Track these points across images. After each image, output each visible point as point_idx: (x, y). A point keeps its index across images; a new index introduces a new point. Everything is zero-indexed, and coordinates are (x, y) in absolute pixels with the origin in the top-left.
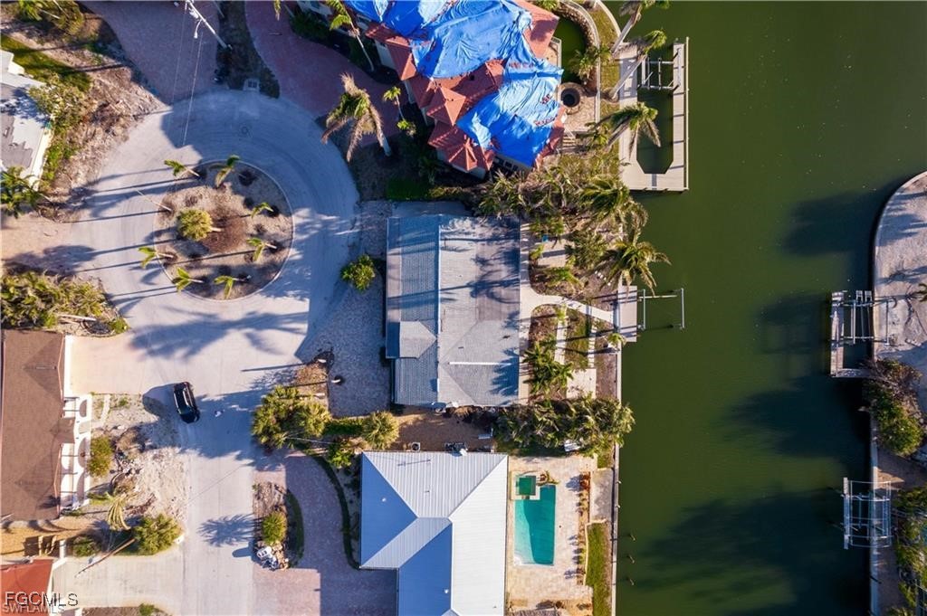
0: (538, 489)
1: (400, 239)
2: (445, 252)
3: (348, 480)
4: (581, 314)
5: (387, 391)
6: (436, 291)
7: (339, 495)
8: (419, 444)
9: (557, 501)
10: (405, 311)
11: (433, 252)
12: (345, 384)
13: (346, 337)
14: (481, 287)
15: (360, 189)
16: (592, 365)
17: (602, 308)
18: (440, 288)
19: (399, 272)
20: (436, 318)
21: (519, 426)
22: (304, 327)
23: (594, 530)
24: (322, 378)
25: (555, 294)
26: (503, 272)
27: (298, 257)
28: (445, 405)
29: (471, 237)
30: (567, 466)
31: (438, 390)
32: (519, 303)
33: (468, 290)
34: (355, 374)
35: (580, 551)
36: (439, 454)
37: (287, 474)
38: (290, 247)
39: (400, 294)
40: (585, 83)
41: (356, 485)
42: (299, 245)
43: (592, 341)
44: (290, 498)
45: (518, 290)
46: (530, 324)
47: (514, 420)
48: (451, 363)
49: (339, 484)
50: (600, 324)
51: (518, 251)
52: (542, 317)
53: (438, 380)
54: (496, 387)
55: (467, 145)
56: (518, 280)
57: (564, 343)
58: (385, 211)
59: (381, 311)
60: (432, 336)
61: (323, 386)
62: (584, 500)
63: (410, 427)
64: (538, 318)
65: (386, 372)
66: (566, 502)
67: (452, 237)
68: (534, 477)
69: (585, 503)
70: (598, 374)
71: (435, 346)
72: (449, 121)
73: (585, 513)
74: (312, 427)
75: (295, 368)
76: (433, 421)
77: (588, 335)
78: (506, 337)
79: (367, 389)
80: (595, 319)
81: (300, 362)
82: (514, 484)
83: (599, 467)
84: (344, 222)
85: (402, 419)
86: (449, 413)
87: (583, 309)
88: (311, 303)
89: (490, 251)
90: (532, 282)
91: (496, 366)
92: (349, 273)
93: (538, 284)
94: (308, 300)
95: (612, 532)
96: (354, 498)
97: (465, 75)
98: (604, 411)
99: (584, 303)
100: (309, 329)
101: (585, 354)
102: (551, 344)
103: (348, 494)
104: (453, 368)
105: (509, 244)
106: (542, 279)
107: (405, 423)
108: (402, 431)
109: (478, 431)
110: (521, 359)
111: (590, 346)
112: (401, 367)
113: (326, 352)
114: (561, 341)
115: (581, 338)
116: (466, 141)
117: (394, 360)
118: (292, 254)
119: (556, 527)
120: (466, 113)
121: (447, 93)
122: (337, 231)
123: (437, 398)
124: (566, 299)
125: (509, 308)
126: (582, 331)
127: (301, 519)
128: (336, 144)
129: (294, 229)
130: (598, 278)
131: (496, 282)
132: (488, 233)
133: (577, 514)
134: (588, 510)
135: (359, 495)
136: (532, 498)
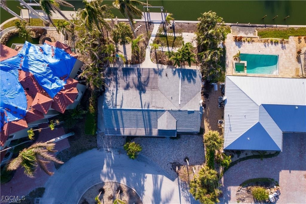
0: (241, 62)
1: (116, 129)
2: (123, 106)
3: (236, 156)
4: (155, 39)
5: (192, 136)
6: (142, 110)
7: (243, 160)
8: (219, 120)
9: (247, 53)
10: (153, 127)
11: (123, 112)
12: (188, 157)
13: (164, 156)
14: (141, 88)
15: (91, 148)
16: (180, 34)
17: (153, 29)
18: (141, 109)
19: (133, 130)
20: (156, 111)
21: (213, 69)
22: (160, 176)
23: (261, 35)
24: (185, 168)
25: (145, 52)
26: (133, 76)
27: (125, 179)
28: (201, 107)
29: (115, 92)
30: (230, 47)
31: (194, 110)
32: (149, 69)
33: (143, 95)
34: (184, 152)
35: (272, 42)
36: (225, 111)
37: (232, 186)
38: (120, 183)
39: (144, 129)
40: (40, 35)
41: (238, 152)
42: (119, 179)
43: (168, 34)
44: (243, 185)
45: (143, 69)
46: (160, 64)
47: (209, 72)
48: (180, 104)
49: (237, 160)
50: (160, 30)
51: (123, 69)
52: (156, 58)
53: (188, 110)
54: (192, 80)
55: (64, 92)
56: (137, 69)
57: (169, 48)
58: (102, 136)
59: (152, 138)
60: (166, 113)
61: (189, 168)
62: (246, 40)
63: (210, 125)
64: (157, 60)
65: (183, 136)
66: (248, 49)
67: (115, 102)
68: (236, 63)
69: (248, 39)
70: (185, 32)
71: (171, 111)
72: (50, 102)
73: (253, 39)
74: (213, 176)
75: (180, 181)
76: (208, 113)
77: (165, 36)
78: (167, 75)
79: (191, 146)
80: (158, 32)
81: (177, 179)
82: (239, 74)
83: (230, 32)
84: (107, 156)
85: (206, 128)
86: (204, 105)
87: (153, 38)
88: (147, 173)
89: (122, 82)
90: (139, 63)
91: (181, 80)
92: (132, 155)
93: (140, 60)
94: (146, 175)
95: (262, 27)
96: (245, 153)
97: (26, 93)
98: (206, 25)
99: (150, 38)
100: (161, 174)
101: (175, 38)
102: (170, 54)
103: (242, 156)
104: (182, 102)
105: (120, 73)
106: (137, 58)
107: (209, 127)
108: (213, 129)
109: (212, 91)
110: (178, 67)
111: (171, 35)
112: (181, 129)
113: (172, 166)
114: (168, 49)
115: (167, 40)
116: (62, 93)
117: (177, 132)
118: (123, 182)
119: (260, 53)
120: (47, 93)
121: (35, 103)
122: (112, 159)
123: (197, 111)
124: (148, 47)
125: (152, 74)
126: (164, 39)
127: (254, 179)
128: (69, 160)
129: (111, 181)
130: (137, 31)
131: (139, 80)
132: (113, 83)
133: (253, 43)
134: (251, 38)
135: (243, 151)
136: (246, 65)
